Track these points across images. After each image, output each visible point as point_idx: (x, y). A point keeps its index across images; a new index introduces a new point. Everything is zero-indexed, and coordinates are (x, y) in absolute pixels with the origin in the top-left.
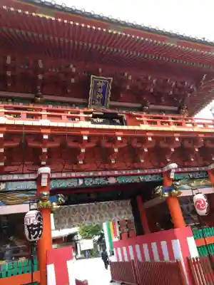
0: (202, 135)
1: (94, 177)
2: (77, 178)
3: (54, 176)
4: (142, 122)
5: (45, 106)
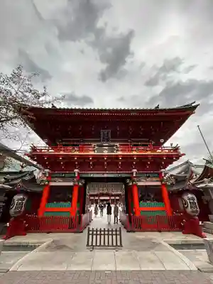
0: (150, 156)
1: (98, 174)
2: (91, 174)
3: (81, 172)
5: (84, 143)
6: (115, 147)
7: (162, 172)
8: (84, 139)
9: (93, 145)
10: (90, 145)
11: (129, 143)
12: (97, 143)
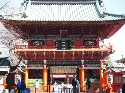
0: (94, 52)
1: (59, 62)
3: (48, 61)
4: (72, 48)
5: (47, 39)
6: (71, 42)
7: (101, 62)
8: (47, 36)
9: (54, 40)
10: (52, 40)
11: (81, 39)
12: (57, 39)
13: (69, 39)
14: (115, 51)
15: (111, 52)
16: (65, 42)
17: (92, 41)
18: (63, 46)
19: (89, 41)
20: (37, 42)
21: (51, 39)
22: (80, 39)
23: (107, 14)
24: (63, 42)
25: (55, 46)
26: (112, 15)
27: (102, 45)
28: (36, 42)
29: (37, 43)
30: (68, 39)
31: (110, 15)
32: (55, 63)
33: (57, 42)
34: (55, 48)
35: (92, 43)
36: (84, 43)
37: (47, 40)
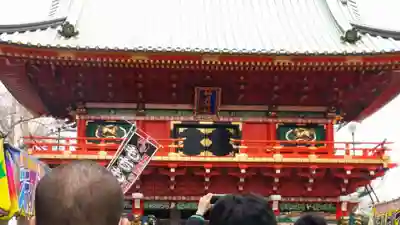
0: (315, 167)
1: (187, 202)
2: (170, 202)
3: (147, 198)
4: (237, 151)
5: (147, 118)
6: (232, 131)
7: (341, 203)
8: (147, 106)
9: (172, 123)
10: (164, 122)
11: (271, 120)
12: (182, 118)
13: (226, 120)
14: (393, 165)
15: (381, 171)
16: (210, 131)
17: (308, 126)
18: (203, 142)
19: (297, 127)
20: (111, 128)
21: (162, 118)
22: (265, 120)
23: (366, 30)
24: (202, 130)
25: (176, 143)
26: (385, 34)
27: (347, 144)
28: (105, 130)
29: (107, 133)
30: (221, 119)
31: (375, 32)
32: (173, 205)
33: (181, 130)
34: (177, 150)
35: (307, 133)
36: (279, 135)
37: (145, 121)
